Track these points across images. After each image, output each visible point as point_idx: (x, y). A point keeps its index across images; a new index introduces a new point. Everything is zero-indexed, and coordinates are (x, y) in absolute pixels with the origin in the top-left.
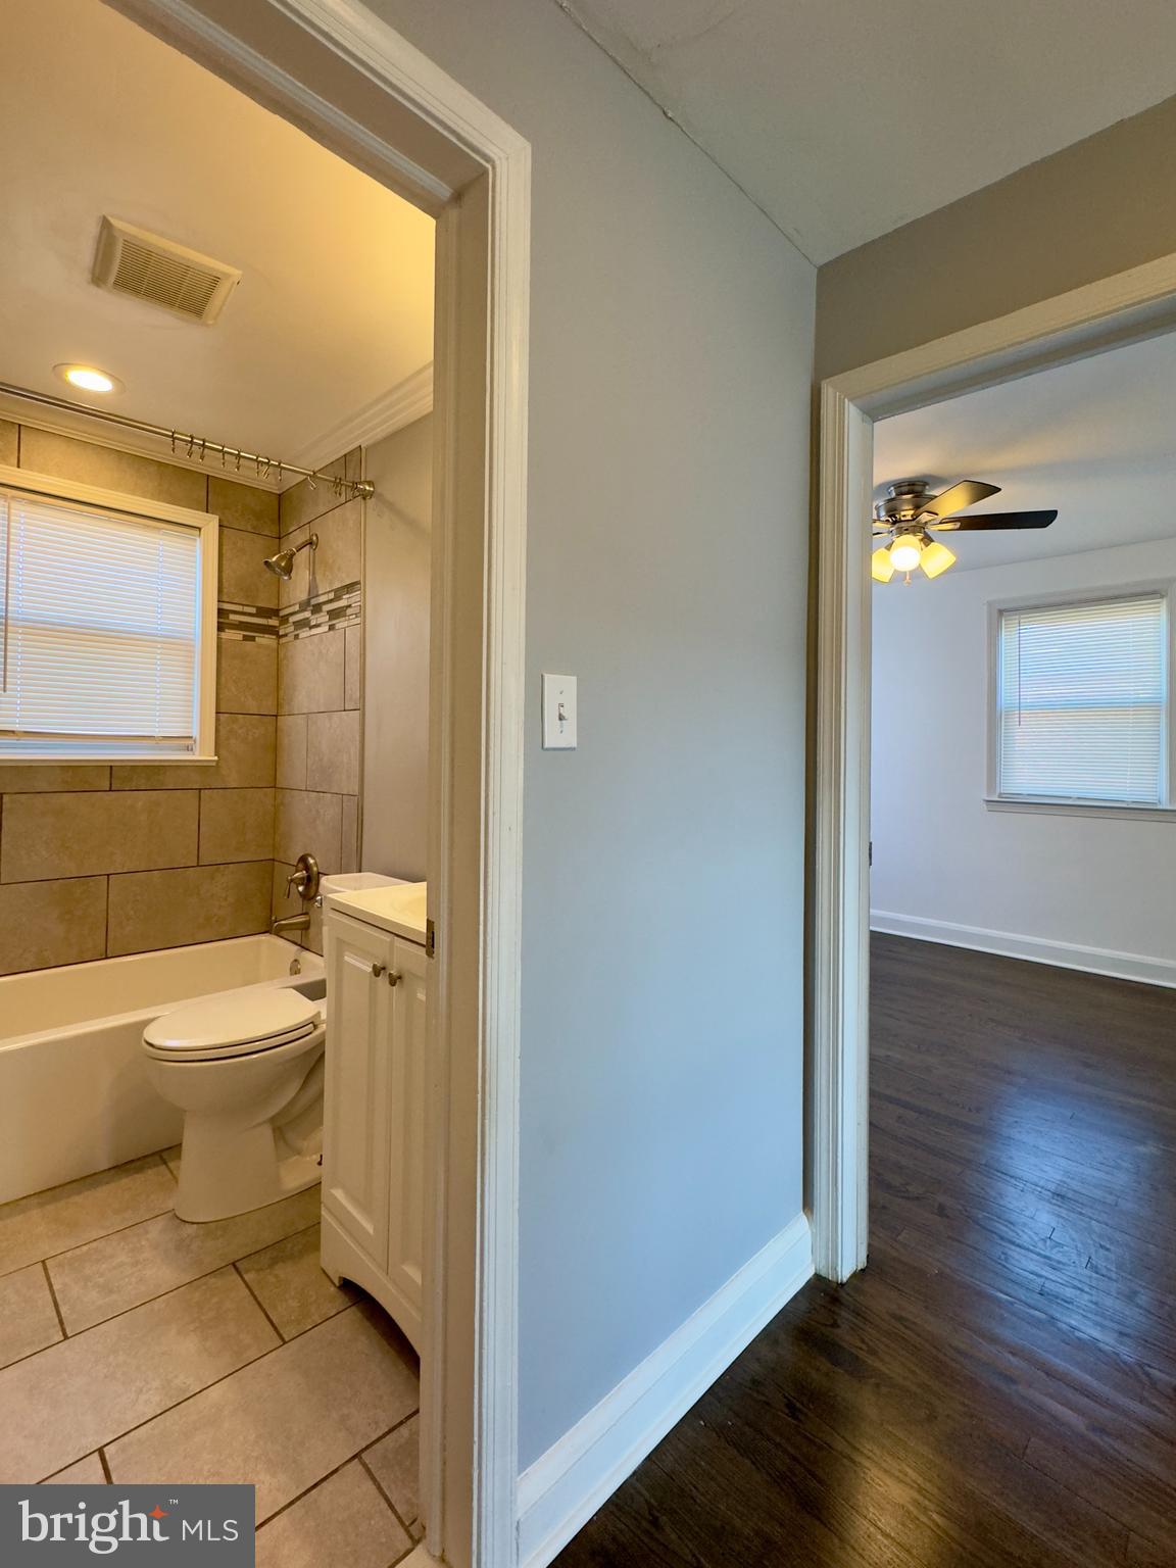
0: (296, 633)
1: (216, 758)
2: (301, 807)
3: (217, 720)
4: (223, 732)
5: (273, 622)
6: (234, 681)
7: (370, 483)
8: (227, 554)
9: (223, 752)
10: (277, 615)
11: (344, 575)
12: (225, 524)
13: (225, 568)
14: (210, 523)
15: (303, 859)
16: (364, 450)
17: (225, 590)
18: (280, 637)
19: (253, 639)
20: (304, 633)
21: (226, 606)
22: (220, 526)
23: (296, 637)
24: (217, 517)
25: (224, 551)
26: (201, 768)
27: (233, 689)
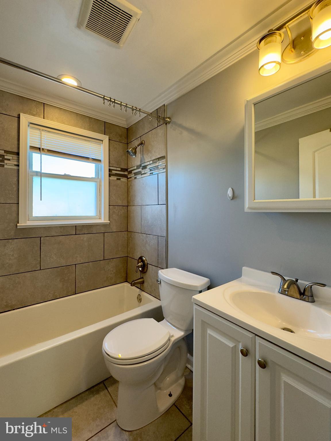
0: (135, 176)
1: (109, 222)
2: (139, 239)
3: (109, 208)
4: (111, 212)
5: (126, 173)
6: (114, 194)
7: (169, 118)
8: (111, 150)
9: (111, 219)
10: (127, 171)
11: (157, 154)
12: (111, 139)
13: (110, 154)
14: (106, 138)
15: (141, 258)
16: (166, 106)
17: (111, 162)
18: (128, 178)
19: (120, 179)
20: (139, 177)
21: (111, 168)
22: (109, 140)
23: (135, 178)
24: (108, 137)
25: (110, 148)
26: (104, 225)
27: (114, 197)
